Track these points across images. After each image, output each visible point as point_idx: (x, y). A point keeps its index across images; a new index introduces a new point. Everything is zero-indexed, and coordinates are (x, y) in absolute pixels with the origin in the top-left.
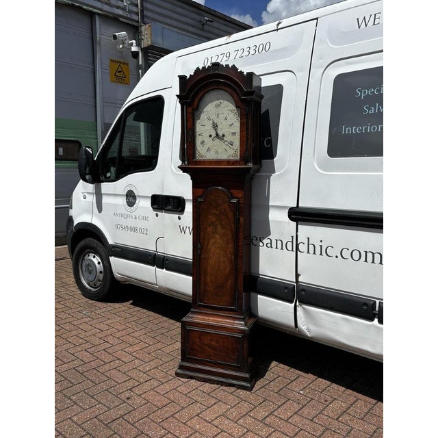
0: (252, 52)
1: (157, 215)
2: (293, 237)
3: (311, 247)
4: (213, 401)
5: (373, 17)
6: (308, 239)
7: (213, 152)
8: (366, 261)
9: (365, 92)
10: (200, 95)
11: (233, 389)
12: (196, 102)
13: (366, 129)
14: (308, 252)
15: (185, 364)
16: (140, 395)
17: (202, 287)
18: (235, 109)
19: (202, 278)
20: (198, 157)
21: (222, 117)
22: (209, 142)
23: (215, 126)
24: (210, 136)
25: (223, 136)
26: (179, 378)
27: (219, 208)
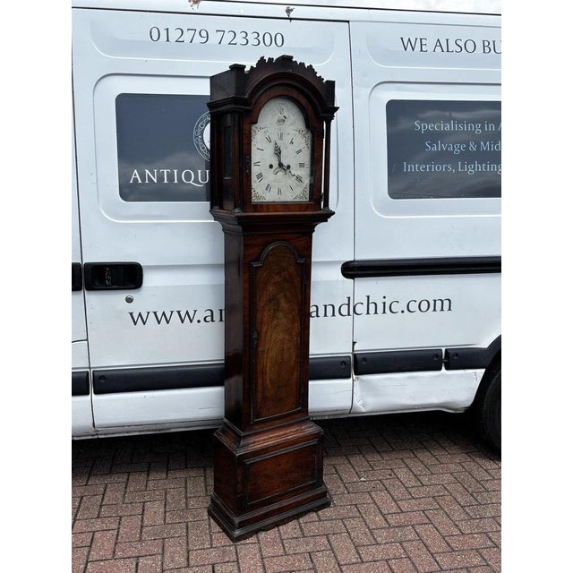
0: (252, 40)
2: (349, 298)
3: (372, 307)
5: (419, 41)
6: (368, 297)
7: (274, 191)
8: (435, 310)
10: (263, 103)
13: (430, 168)
14: (368, 313)
18: (304, 129)
20: (254, 200)
21: (287, 139)
22: (270, 177)
23: (278, 152)
24: (271, 166)
25: (289, 167)
26: (242, 542)
27: (283, 274)
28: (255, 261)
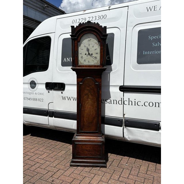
0: (97, 18)
1: (49, 92)
2: (122, 98)
3: (130, 102)
4: (93, 175)
5: (154, 7)
6: (129, 99)
7: (87, 61)
8: (155, 106)
9: (152, 38)
10: (81, 36)
11: (99, 168)
12: (79, 38)
13: (154, 52)
14: (129, 105)
15: (74, 160)
16: (58, 179)
17: (82, 124)
18: (97, 42)
19: (82, 119)
20: (80, 64)
21: (91, 46)
22: (85, 57)
23: (88, 50)
25: (92, 54)
26: (72, 167)
27: (90, 87)
28: (81, 82)
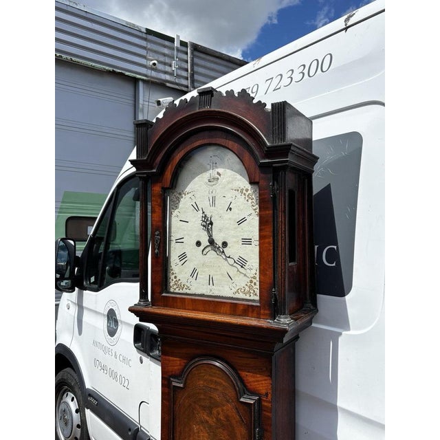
0: (297, 76)
1: (141, 361)
7: (203, 278)
10: (178, 156)
12: (168, 175)
18: (248, 186)
20: (173, 288)
21: (222, 204)
22: (194, 254)
23: (208, 224)
24: (198, 244)
25: (225, 244)
27: (214, 411)
28: (175, 376)
